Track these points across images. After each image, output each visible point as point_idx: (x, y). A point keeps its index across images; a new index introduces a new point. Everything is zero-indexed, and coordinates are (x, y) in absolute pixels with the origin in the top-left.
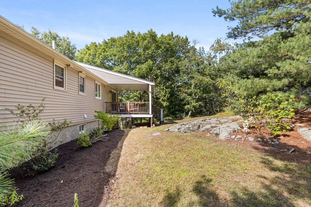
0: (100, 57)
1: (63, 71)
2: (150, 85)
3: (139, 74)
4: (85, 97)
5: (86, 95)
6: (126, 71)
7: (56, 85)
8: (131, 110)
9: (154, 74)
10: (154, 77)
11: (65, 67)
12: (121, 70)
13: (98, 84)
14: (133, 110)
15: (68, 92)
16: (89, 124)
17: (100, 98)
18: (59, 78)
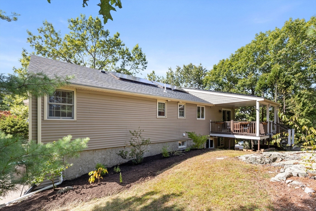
0: (224, 74)
1: (164, 105)
2: (258, 101)
3: (260, 86)
4: (185, 120)
5: (185, 118)
6: (251, 83)
7: (159, 115)
8: (237, 130)
9: (282, 81)
10: (283, 86)
11: (166, 102)
12: (244, 83)
13: (201, 107)
14: (238, 130)
15: (168, 118)
16: (189, 141)
17: (204, 119)
18: (161, 110)
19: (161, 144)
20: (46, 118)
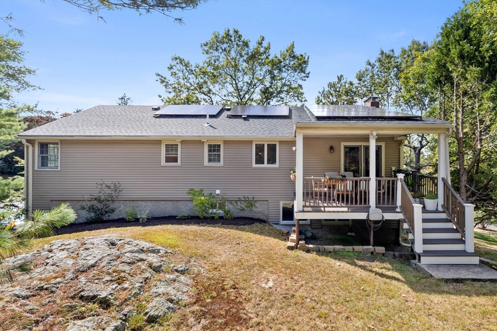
4: (221, 168)
7: (167, 162)
11: (179, 143)
13: (266, 143)
15: (182, 166)
17: (277, 165)
18: (173, 154)
19: (170, 203)
20: (36, 168)
